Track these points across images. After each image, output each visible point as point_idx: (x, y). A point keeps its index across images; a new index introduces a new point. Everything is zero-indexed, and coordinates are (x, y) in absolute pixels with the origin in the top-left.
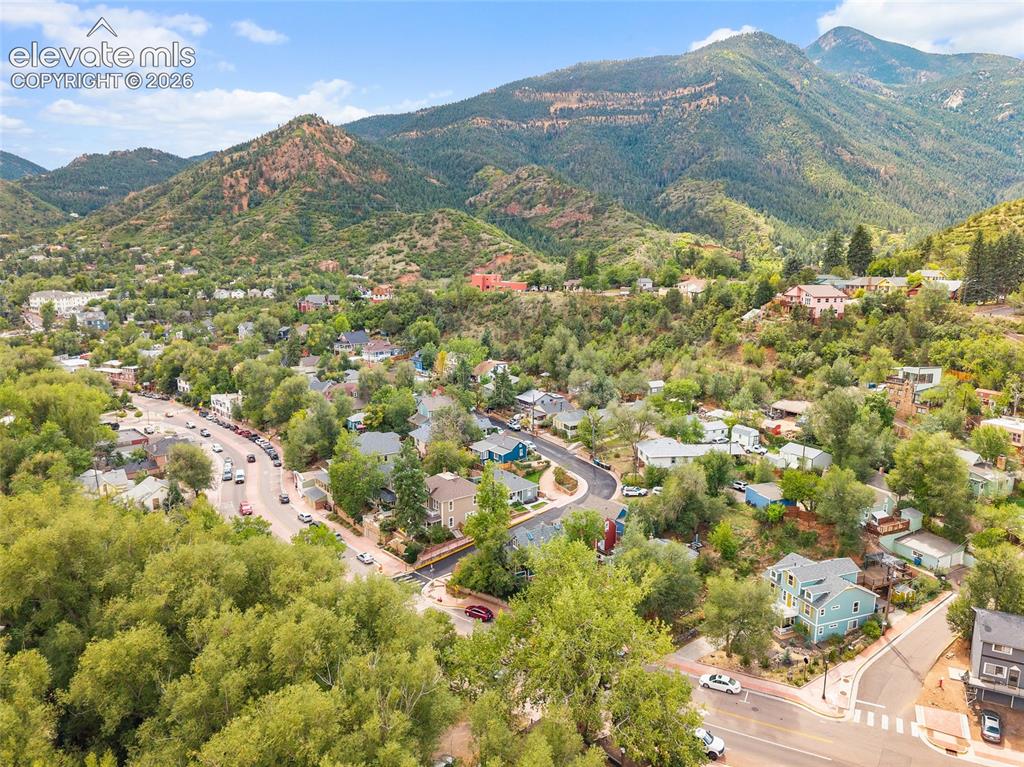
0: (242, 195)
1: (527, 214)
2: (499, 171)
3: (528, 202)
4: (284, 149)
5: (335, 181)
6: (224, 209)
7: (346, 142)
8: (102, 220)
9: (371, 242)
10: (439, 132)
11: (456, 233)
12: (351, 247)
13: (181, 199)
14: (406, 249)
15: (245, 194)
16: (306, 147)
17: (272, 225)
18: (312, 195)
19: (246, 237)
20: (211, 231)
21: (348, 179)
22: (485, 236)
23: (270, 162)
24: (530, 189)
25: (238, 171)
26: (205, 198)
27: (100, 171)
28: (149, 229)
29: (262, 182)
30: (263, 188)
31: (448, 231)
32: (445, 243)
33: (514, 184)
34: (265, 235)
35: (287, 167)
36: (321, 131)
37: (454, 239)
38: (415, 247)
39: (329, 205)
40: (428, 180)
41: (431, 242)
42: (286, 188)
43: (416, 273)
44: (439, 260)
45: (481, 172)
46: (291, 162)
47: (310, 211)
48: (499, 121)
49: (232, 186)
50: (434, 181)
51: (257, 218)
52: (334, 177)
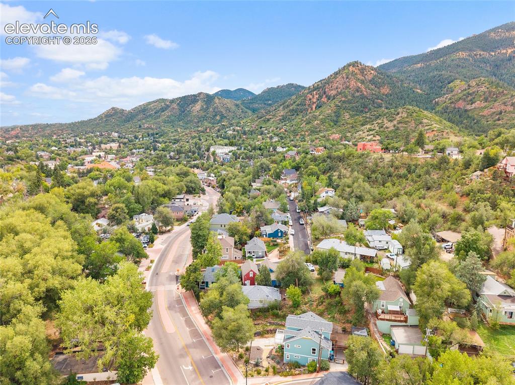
0: (314, 103)
1: (469, 107)
2: (463, 83)
3: (471, 100)
4: (337, 80)
5: (357, 94)
6: (304, 110)
7: (371, 73)
8: (257, 117)
9: (363, 125)
10: (433, 63)
11: (408, 120)
12: (352, 127)
13: (288, 106)
14: (377, 128)
15: (315, 103)
16: (347, 78)
17: (321, 117)
18: (344, 102)
19: (308, 123)
20: (296, 120)
21: (365, 93)
22: (425, 121)
23: (330, 87)
24: (473, 93)
25: (315, 92)
26: (298, 105)
27: (271, 95)
28: (273, 120)
29: (324, 96)
30: (324, 99)
31: (403, 118)
32: (399, 125)
33: (465, 90)
34: (316, 122)
35: (337, 88)
36: (359, 69)
37: (406, 123)
38: (382, 127)
39: (351, 106)
40: (415, 90)
41: (392, 124)
42: (334, 99)
43: (377, 141)
44: (393, 134)
45: (451, 84)
46: (339, 86)
47: (341, 110)
48: (475, 53)
49: (310, 99)
50: (419, 91)
51: (315, 114)
52: (358, 92)
